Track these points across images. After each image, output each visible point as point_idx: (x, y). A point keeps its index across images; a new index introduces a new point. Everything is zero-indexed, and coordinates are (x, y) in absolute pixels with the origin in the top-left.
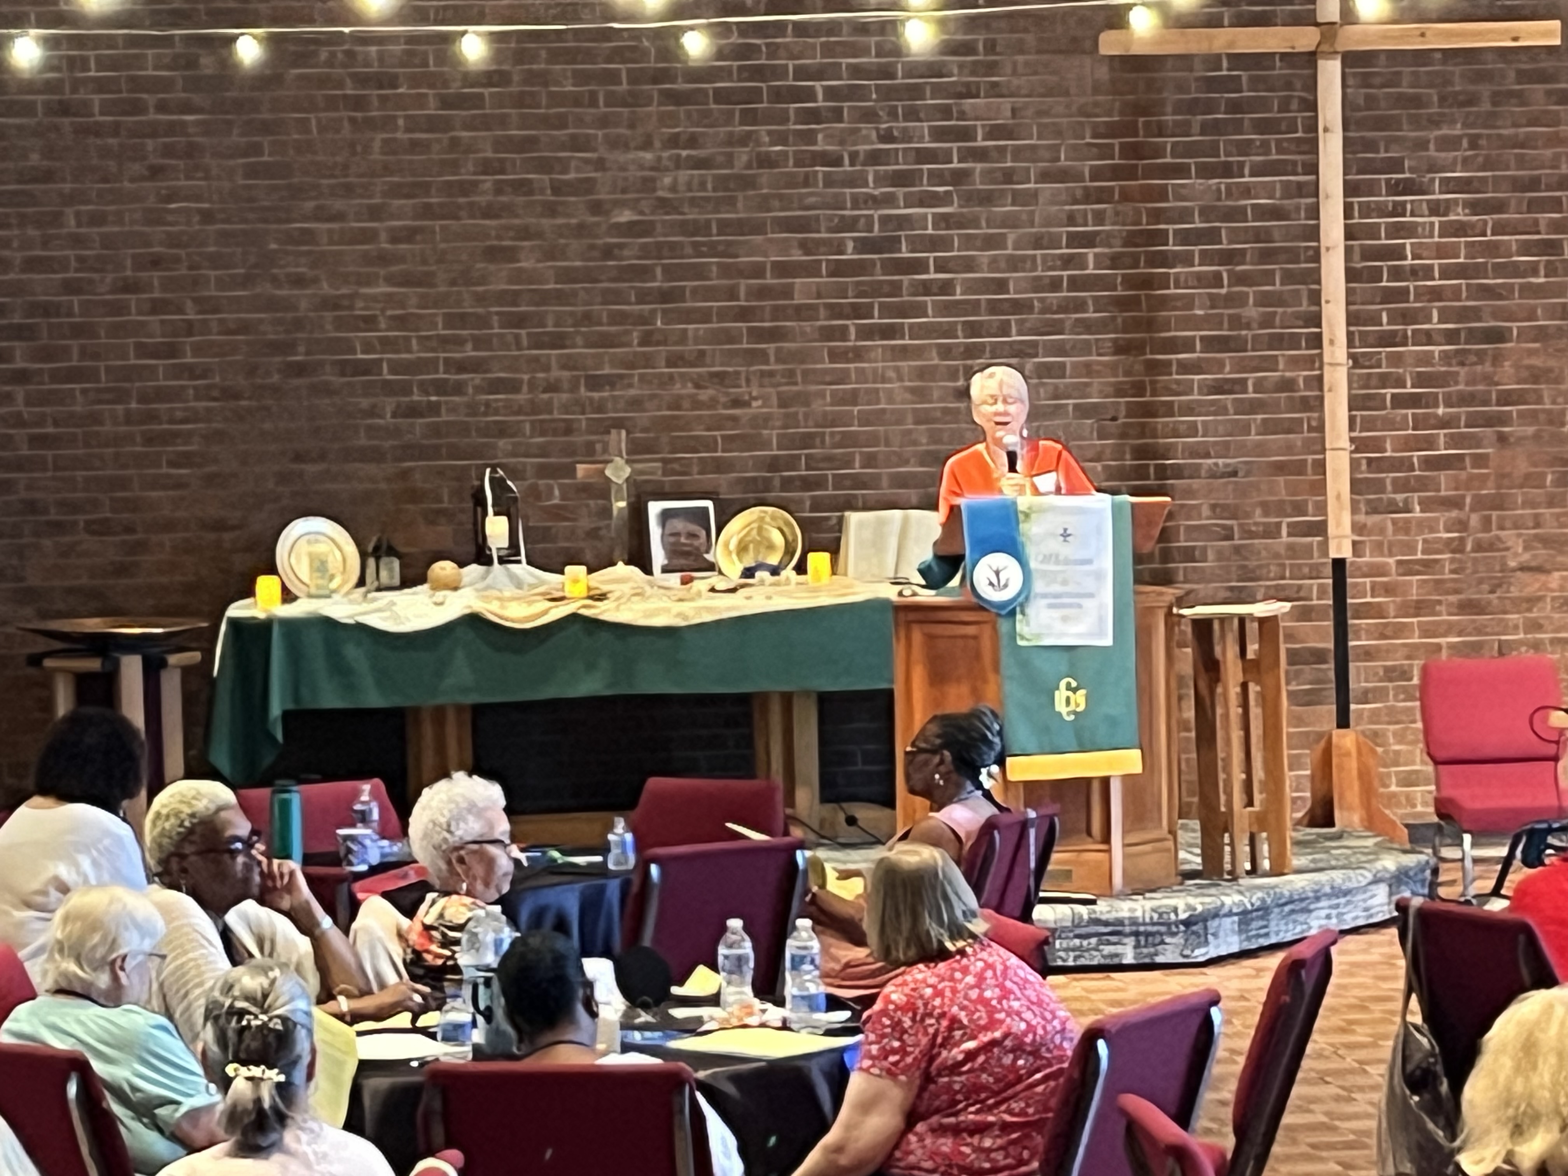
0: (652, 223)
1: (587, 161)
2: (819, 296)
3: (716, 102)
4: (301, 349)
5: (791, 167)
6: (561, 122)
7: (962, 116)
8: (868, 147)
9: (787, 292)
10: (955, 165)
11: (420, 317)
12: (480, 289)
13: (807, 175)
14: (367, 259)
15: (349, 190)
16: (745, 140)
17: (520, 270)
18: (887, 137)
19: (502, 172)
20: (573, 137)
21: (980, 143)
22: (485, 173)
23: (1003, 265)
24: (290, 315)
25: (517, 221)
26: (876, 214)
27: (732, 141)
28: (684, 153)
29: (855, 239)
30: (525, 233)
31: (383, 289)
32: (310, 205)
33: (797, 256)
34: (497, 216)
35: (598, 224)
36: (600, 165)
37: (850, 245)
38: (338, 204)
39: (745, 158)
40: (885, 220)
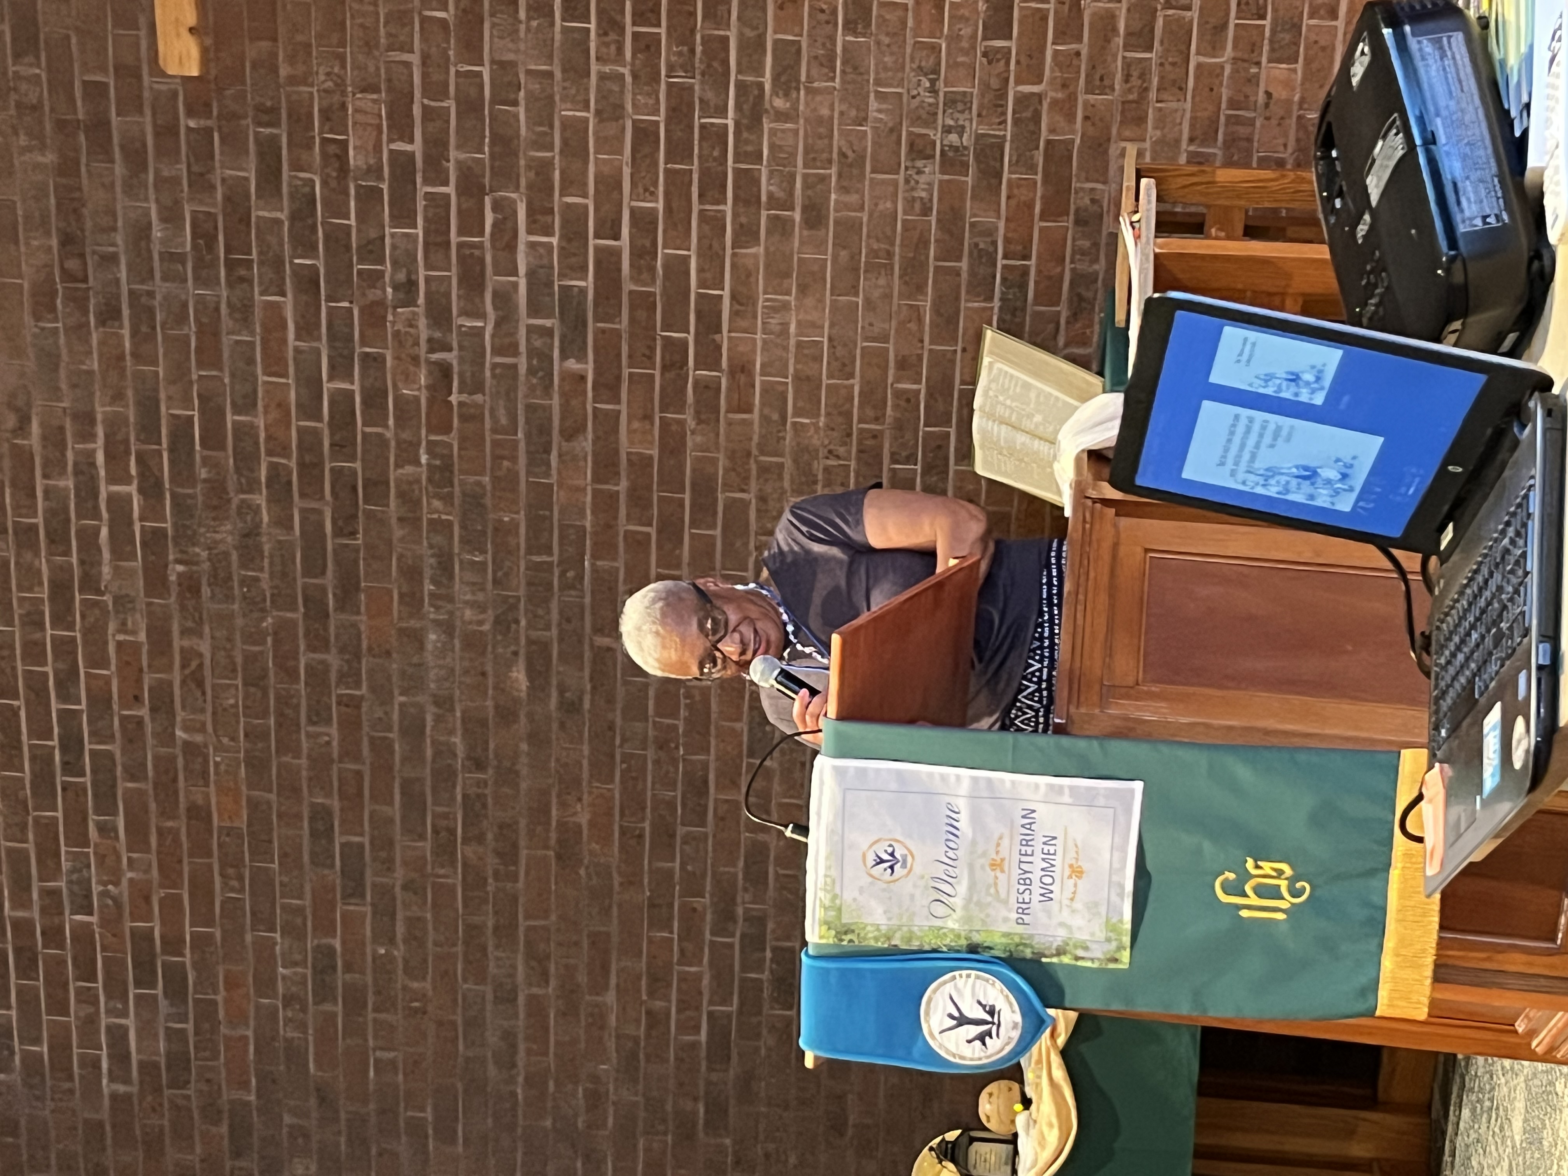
0: (530, 642)
1: (438, 719)
2: (648, 417)
3: (353, 534)
4: (689, 1105)
5: (453, 439)
6: (382, 748)
7: (376, 171)
8: (422, 323)
9: (640, 464)
10: (450, 190)
11: (652, 957)
12: (617, 880)
13: (463, 418)
14: (570, 1011)
15: (474, 1023)
16: (409, 499)
17: (592, 824)
18: (408, 288)
19: (452, 832)
20: (404, 732)
21: (416, 147)
22: (454, 853)
23: (611, 129)
24: (642, 1114)
25: (523, 823)
26: (524, 320)
27: (411, 520)
28: (428, 587)
29: (564, 356)
30: (540, 813)
31: (611, 998)
32: (492, 1071)
33: (586, 444)
34: (515, 846)
35: (530, 716)
36: (444, 703)
37: (572, 364)
38: (493, 1038)
39: (437, 504)
40: (534, 310)
